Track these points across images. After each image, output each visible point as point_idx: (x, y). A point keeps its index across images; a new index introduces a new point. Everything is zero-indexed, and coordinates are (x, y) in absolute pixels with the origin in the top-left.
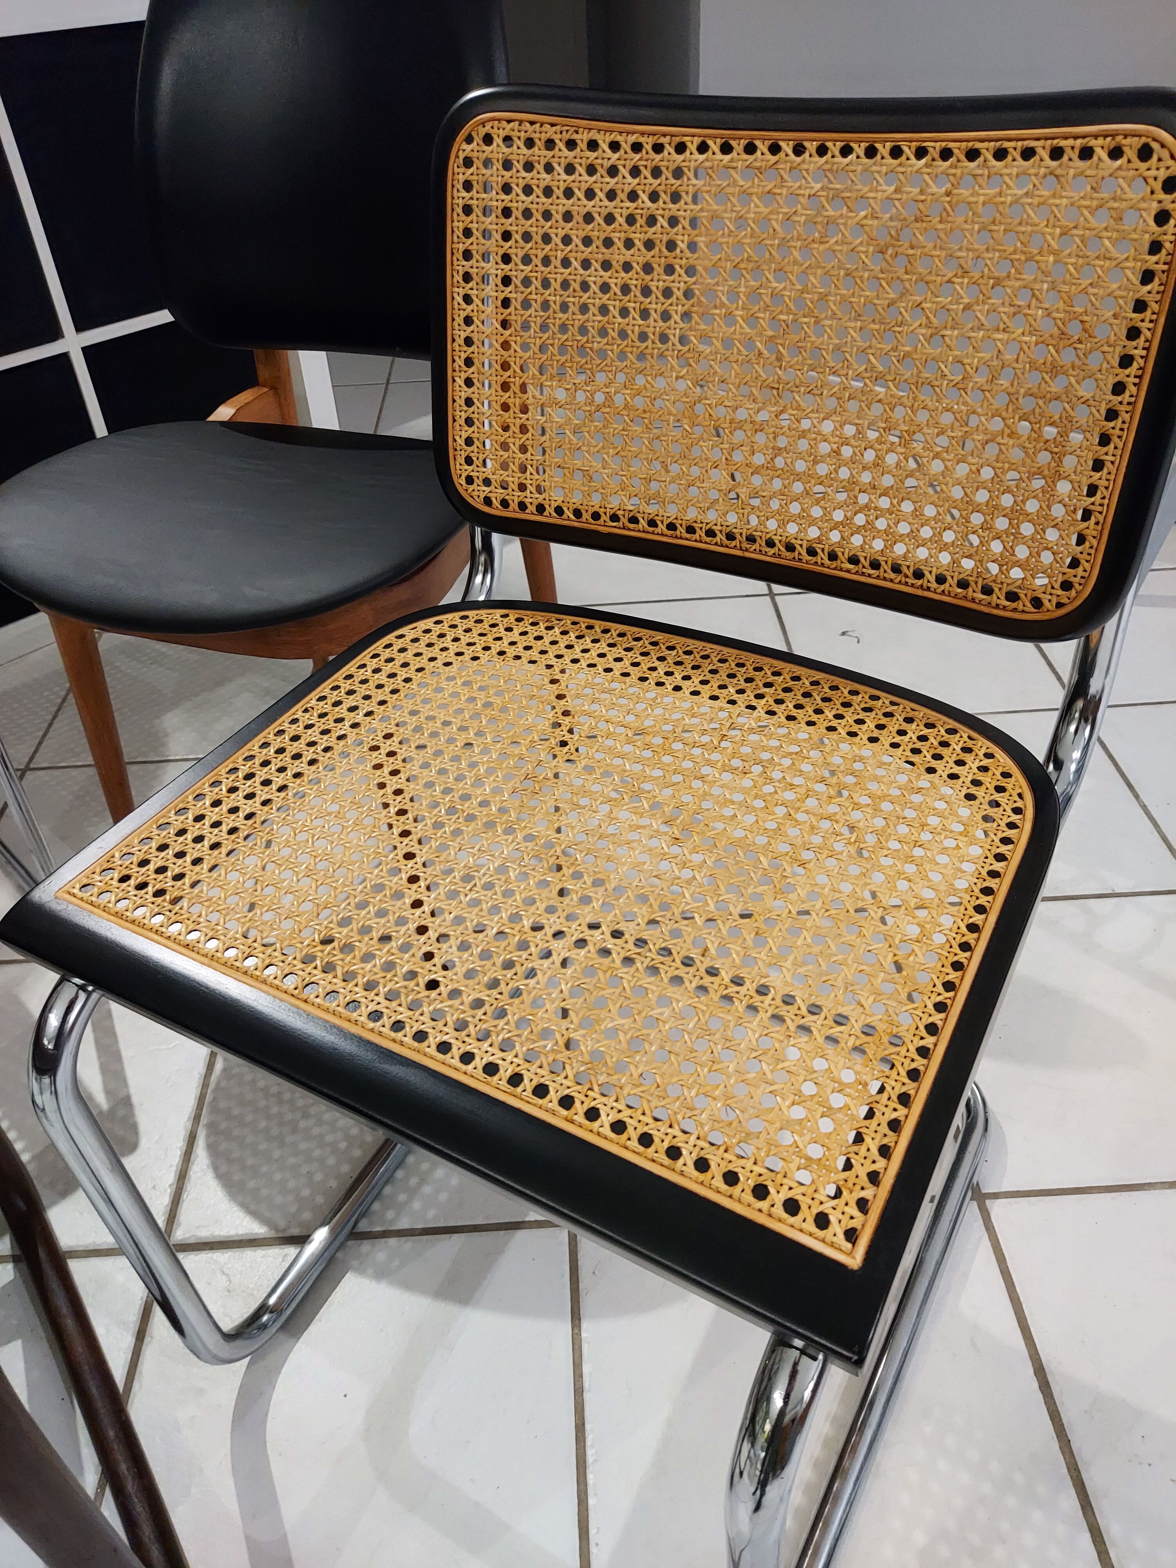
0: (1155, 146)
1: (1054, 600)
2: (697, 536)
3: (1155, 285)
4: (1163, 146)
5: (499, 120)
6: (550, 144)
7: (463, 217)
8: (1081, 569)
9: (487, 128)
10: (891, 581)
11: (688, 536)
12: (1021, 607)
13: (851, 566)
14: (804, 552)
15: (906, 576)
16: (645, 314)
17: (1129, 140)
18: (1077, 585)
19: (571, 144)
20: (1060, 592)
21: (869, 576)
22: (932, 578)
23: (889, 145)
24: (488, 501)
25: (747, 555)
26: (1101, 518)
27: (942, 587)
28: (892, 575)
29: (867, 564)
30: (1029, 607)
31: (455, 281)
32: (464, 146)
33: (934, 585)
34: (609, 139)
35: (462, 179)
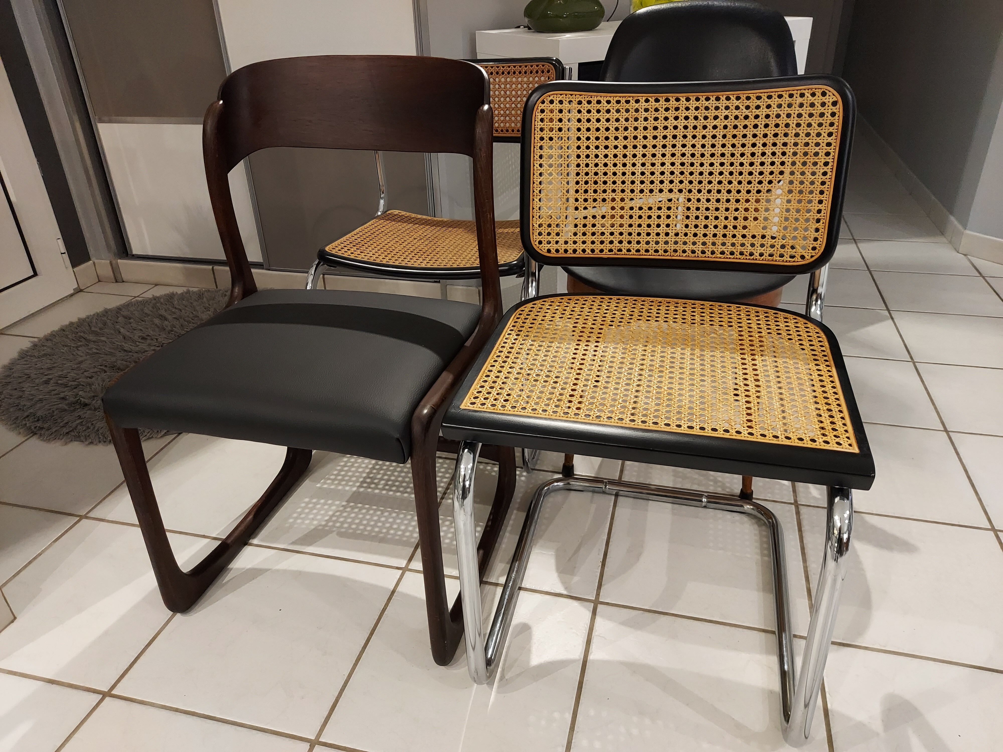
0: (826, 91)
1: (810, 255)
2: (650, 253)
3: (833, 137)
4: (829, 91)
5: (557, 94)
6: (580, 103)
7: (540, 132)
8: (819, 241)
9: (551, 98)
10: (740, 259)
11: (646, 253)
12: (796, 260)
13: (721, 256)
14: (700, 253)
15: (746, 256)
16: (624, 165)
17: (817, 90)
18: (818, 248)
19: (589, 102)
20: (812, 251)
21: (730, 258)
23: (725, 96)
24: (549, 251)
26: (824, 221)
27: (762, 257)
28: (740, 256)
29: (728, 253)
30: (800, 260)
31: (535, 158)
32: (541, 104)
33: (758, 257)
34: (606, 99)
35: (540, 117)
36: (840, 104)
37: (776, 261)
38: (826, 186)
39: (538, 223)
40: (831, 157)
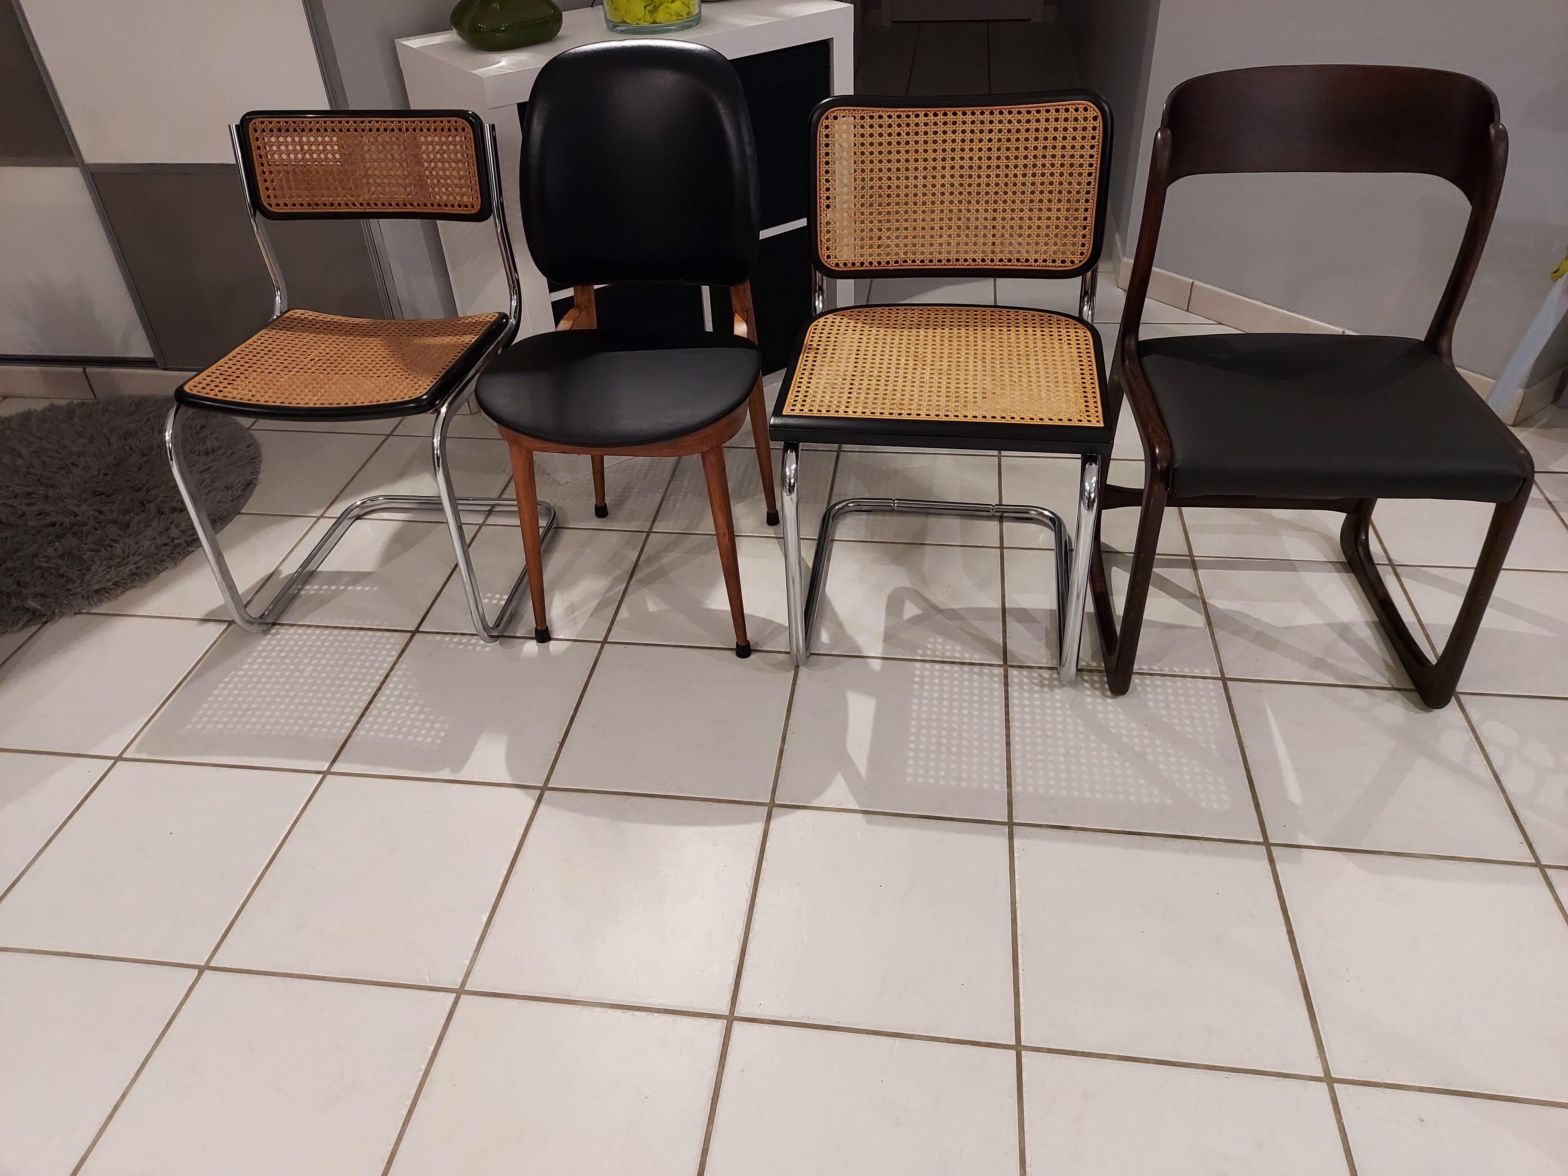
1: (1078, 261)
2: (934, 263)
4: (1090, 107)
5: (840, 110)
6: (862, 118)
7: (824, 148)
8: (1086, 246)
9: (835, 114)
10: (1017, 267)
14: (980, 261)
15: (1022, 264)
16: (907, 178)
17: (1079, 106)
18: (1085, 253)
19: (872, 117)
20: (1080, 257)
22: (1033, 261)
23: (998, 111)
24: (837, 265)
25: (956, 267)
27: (1036, 265)
28: (1017, 265)
30: (1070, 265)
31: (821, 174)
32: (825, 121)
33: (1033, 264)
34: (887, 114)
35: (824, 133)
36: (1100, 119)
37: (1049, 266)
38: (1090, 195)
39: (826, 238)
40: (1094, 168)
